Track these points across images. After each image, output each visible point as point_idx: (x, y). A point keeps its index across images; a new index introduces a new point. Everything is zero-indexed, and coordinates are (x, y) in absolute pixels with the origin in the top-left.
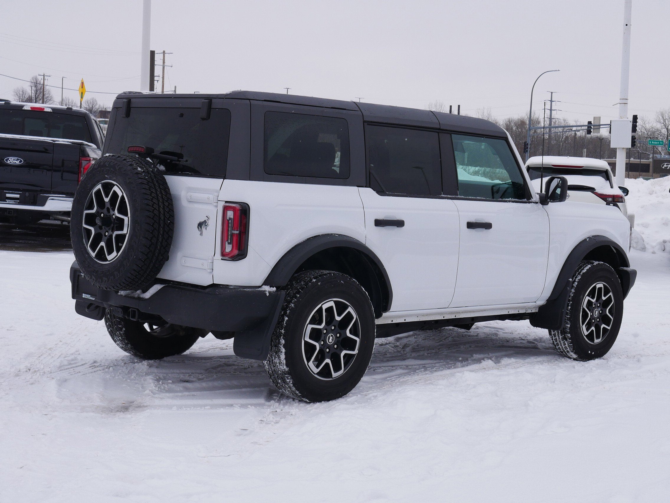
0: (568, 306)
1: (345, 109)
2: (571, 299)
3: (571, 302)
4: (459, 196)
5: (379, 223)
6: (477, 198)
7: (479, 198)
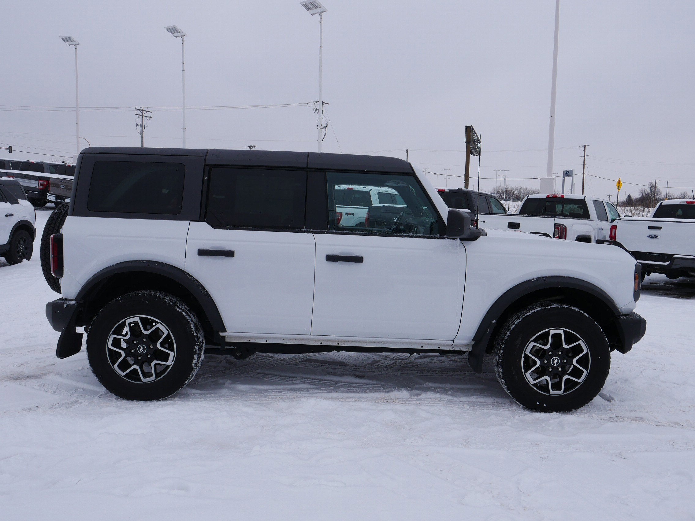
0: (500, 349)
1: (188, 156)
2: (504, 342)
3: (504, 346)
4: (329, 231)
5: (202, 253)
6: (357, 232)
7: (359, 232)
